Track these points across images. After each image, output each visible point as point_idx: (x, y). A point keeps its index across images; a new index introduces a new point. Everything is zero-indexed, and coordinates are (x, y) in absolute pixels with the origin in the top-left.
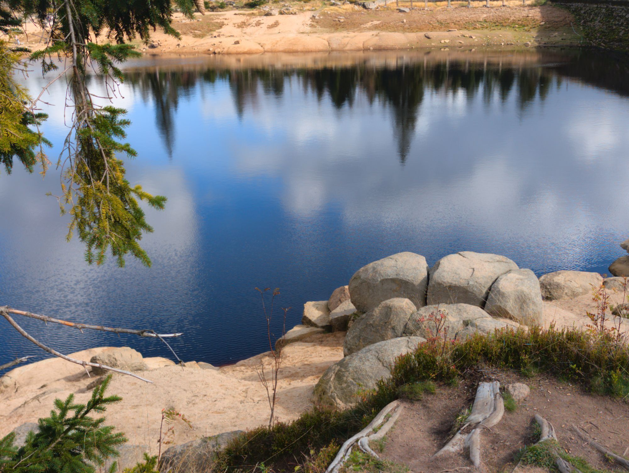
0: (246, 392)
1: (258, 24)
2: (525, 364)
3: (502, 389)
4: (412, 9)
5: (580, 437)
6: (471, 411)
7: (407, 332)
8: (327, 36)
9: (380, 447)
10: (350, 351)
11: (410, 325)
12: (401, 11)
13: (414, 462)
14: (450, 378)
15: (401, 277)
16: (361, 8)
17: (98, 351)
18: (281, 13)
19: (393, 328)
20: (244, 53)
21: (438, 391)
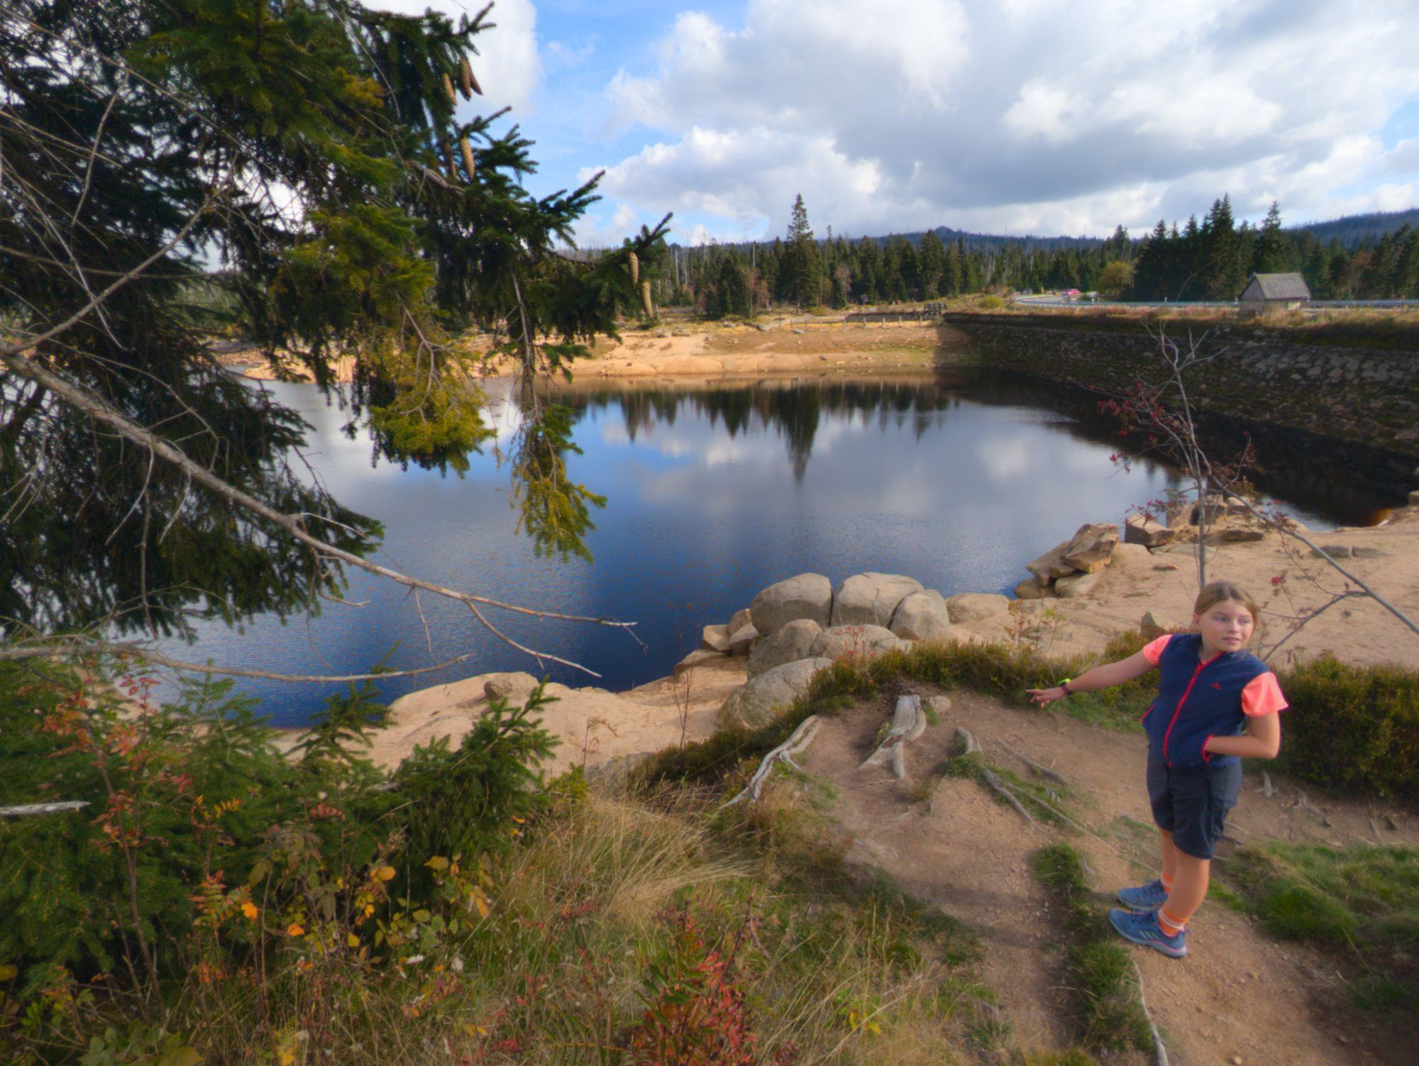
0: (647, 716)
1: (651, 346)
2: (945, 677)
3: (923, 703)
4: (806, 330)
5: (1005, 749)
6: (891, 724)
7: (813, 653)
8: (720, 358)
9: (802, 759)
10: (753, 674)
11: (816, 647)
12: (795, 333)
13: (836, 775)
14: (868, 692)
15: (804, 598)
16: (755, 330)
17: (491, 677)
18: (674, 335)
19: (799, 650)
20: (637, 375)
21: (856, 705)
